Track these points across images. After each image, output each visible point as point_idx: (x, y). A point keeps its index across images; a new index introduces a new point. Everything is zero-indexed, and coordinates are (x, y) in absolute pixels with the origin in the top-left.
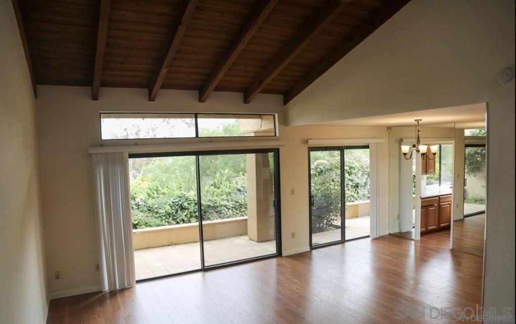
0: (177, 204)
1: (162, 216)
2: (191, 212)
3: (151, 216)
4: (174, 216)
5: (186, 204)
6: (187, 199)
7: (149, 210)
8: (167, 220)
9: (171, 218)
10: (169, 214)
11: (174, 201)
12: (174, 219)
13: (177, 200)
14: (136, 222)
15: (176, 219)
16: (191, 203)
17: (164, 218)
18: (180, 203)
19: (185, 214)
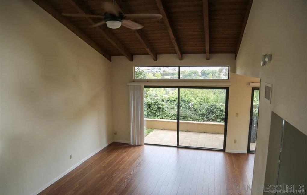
0: (210, 109)
1: (200, 115)
2: (217, 115)
3: (195, 114)
4: (208, 116)
5: (214, 110)
6: (216, 107)
7: (195, 111)
8: (202, 117)
9: (205, 117)
10: (204, 114)
11: (208, 107)
12: (207, 118)
13: (210, 107)
14: (185, 116)
15: (208, 118)
16: (218, 110)
17: (201, 116)
18: (211, 109)
19: (213, 115)
